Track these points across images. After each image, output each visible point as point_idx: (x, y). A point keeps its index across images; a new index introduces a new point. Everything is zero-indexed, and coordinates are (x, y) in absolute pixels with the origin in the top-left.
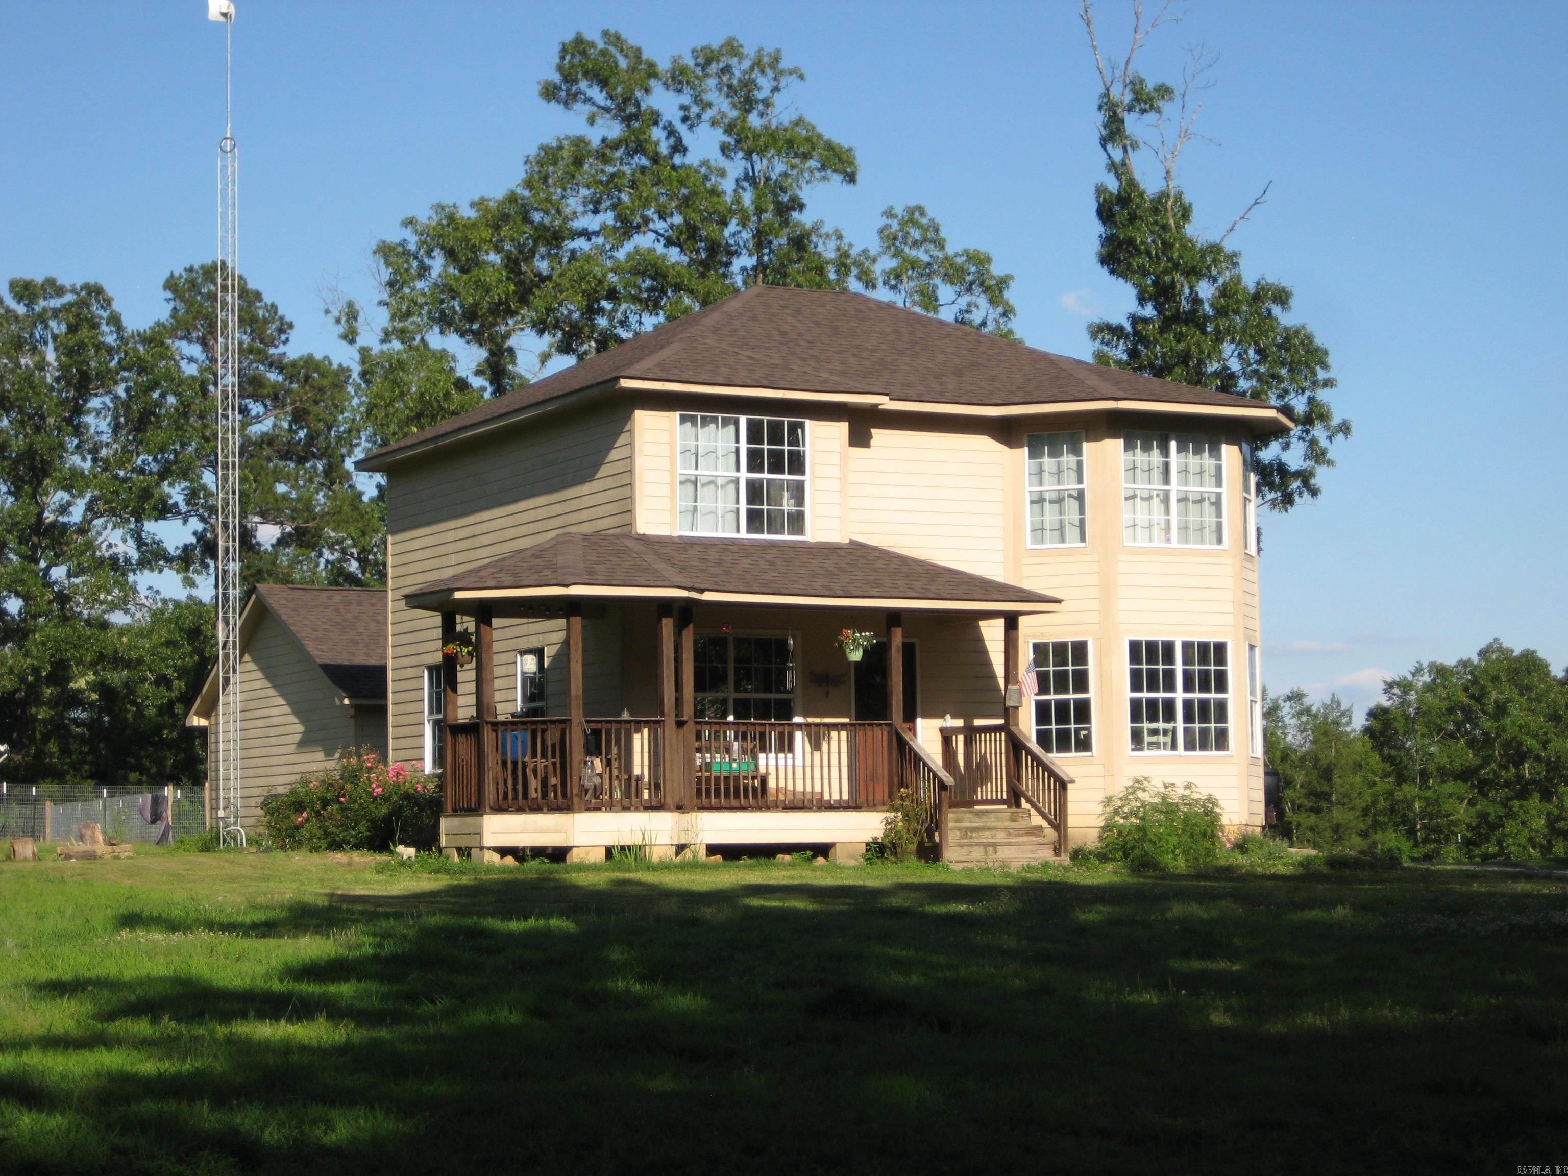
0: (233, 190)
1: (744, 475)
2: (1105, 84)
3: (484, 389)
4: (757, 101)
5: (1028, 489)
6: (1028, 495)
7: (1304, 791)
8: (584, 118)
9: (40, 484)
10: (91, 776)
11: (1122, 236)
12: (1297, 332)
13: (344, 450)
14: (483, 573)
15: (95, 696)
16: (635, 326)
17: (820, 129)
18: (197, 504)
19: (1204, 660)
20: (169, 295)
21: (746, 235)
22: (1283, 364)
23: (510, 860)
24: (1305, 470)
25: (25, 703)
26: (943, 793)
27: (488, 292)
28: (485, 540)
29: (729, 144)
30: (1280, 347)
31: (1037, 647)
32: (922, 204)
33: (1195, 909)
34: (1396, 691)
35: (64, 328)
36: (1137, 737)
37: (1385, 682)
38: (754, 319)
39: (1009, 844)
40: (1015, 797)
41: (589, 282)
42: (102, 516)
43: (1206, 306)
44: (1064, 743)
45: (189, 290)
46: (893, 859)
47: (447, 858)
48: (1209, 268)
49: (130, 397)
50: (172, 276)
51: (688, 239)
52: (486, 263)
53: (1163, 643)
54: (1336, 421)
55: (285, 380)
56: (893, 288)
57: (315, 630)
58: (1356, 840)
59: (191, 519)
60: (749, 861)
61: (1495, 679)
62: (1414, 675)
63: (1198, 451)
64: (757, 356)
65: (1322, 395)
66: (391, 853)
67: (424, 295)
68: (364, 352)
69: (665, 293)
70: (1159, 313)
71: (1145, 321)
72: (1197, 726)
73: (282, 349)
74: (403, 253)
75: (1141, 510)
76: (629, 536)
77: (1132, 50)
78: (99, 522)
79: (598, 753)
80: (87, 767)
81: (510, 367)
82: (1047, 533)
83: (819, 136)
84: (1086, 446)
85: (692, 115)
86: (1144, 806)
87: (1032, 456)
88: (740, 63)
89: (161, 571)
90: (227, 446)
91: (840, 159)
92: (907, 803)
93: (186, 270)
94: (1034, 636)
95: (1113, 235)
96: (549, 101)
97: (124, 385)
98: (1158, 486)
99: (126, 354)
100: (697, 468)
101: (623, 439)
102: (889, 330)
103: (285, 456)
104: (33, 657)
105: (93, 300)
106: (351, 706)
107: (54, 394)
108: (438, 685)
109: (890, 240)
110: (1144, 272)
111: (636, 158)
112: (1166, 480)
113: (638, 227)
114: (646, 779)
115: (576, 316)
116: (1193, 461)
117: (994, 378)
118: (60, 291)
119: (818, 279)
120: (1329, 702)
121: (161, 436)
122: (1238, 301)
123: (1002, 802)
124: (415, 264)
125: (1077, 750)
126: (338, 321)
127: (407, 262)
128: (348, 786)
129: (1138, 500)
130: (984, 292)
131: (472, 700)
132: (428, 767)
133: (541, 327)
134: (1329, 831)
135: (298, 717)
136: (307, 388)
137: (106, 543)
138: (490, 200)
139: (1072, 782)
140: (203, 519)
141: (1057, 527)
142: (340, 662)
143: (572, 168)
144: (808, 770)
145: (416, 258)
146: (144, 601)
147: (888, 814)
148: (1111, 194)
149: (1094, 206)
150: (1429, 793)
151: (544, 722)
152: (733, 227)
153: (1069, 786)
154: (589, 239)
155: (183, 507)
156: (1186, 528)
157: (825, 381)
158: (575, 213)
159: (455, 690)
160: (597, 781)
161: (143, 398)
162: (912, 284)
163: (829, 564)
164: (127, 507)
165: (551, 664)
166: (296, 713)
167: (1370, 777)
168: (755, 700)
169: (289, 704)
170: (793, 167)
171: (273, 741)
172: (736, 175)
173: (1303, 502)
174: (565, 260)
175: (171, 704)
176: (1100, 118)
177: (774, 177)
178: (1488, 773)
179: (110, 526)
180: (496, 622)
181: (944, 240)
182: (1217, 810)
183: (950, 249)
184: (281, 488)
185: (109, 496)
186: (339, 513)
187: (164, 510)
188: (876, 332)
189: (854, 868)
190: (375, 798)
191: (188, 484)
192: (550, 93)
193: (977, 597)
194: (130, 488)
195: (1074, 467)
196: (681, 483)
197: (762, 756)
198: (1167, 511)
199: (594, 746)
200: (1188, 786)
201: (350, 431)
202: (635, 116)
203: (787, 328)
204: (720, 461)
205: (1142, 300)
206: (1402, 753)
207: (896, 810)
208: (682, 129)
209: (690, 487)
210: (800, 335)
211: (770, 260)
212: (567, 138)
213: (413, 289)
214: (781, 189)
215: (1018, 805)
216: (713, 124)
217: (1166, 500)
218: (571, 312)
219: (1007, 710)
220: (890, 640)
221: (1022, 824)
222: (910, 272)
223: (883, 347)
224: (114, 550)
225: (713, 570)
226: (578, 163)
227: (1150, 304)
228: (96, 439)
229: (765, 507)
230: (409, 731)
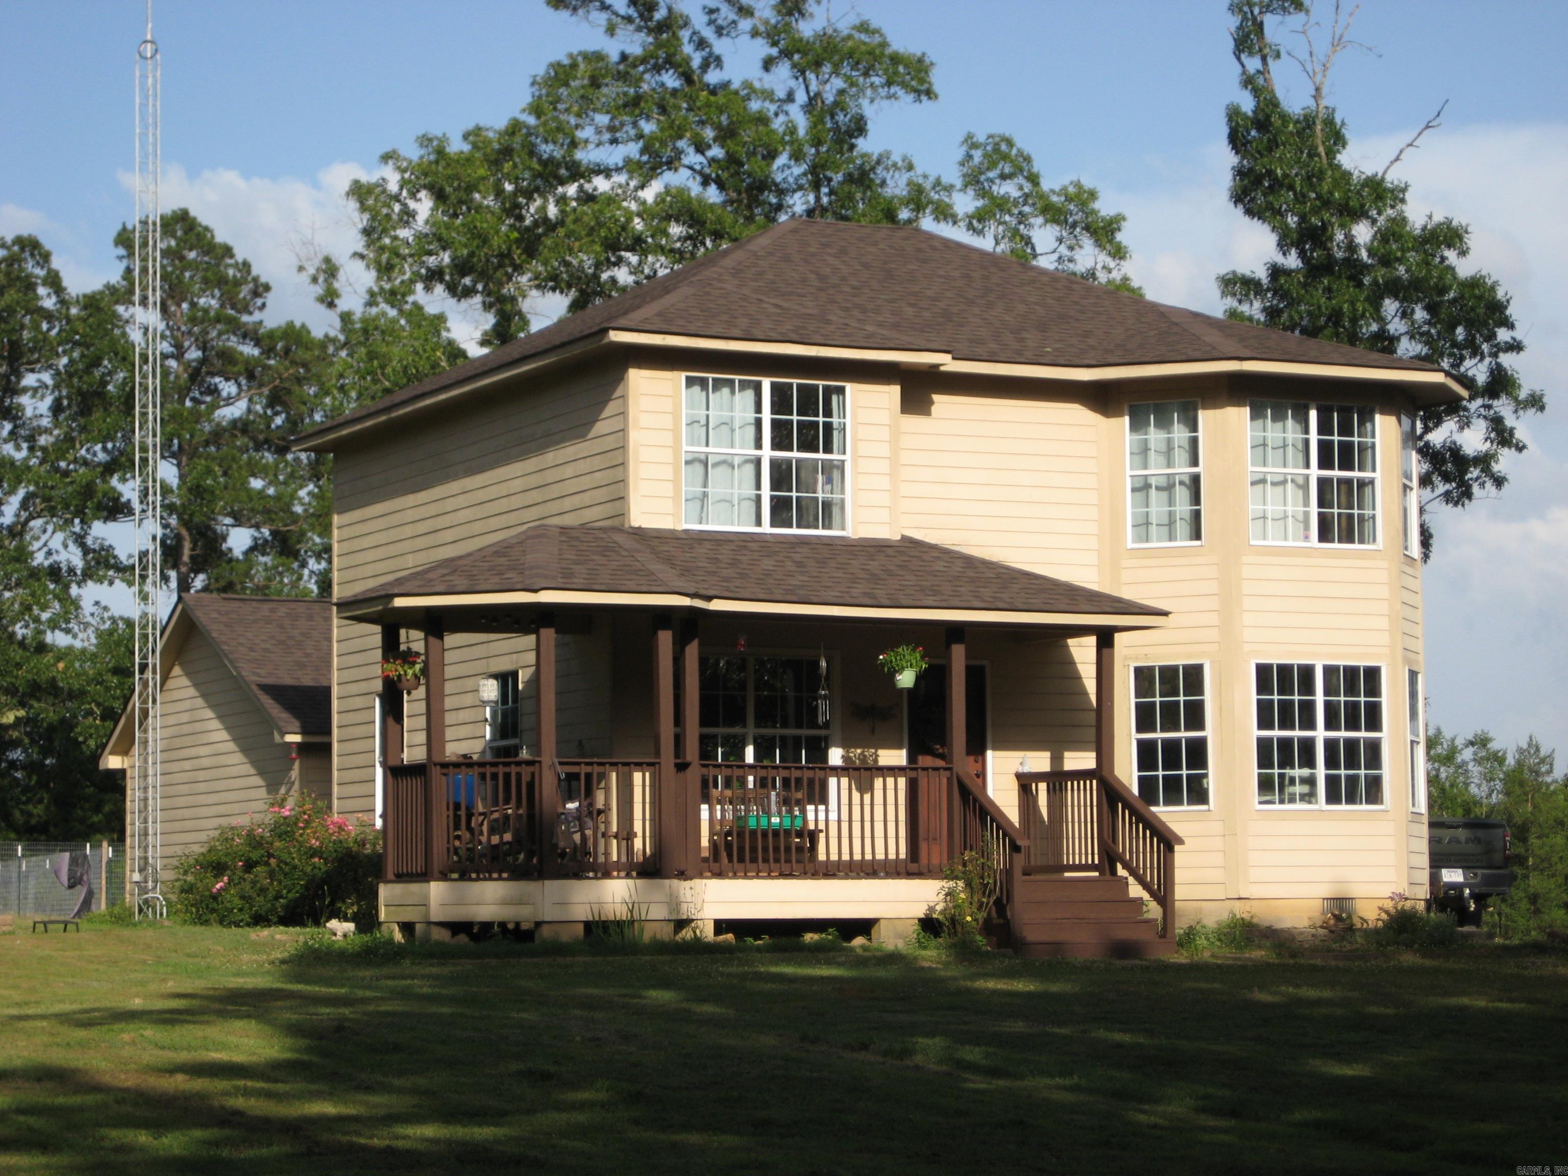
0: (154, 106)
1: (767, 453)
5: (1129, 472)
6: (1129, 480)
8: (602, 29)
11: (1259, 168)
12: (1476, 283)
14: (431, 575)
19: (1351, 689)
20: (122, 251)
21: (799, 170)
22: (1458, 323)
23: (463, 938)
24: (1486, 455)
26: (1015, 855)
27: (485, 241)
28: (449, 535)
29: (772, 56)
31: (1139, 671)
36: (1265, 785)
38: (787, 259)
40: (1109, 861)
41: (609, 229)
42: (39, 516)
43: (1364, 254)
44: (1173, 794)
46: (952, 939)
47: (387, 935)
48: (1366, 207)
49: (70, 374)
50: (124, 228)
51: (728, 177)
53: (1300, 667)
54: (1523, 394)
55: (262, 354)
57: (252, 649)
60: (770, 942)
63: (1345, 426)
64: (785, 305)
65: (1507, 360)
66: (322, 928)
67: (408, 245)
68: (346, 318)
70: (1305, 264)
71: (1287, 273)
72: (1343, 772)
73: (257, 316)
74: (382, 195)
75: (1272, 498)
76: (619, 530)
78: (36, 523)
82: (1153, 529)
83: (887, 46)
84: (1201, 413)
85: (727, 23)
87: (1134, 427)
89: (111, 583)
90: (146, 421)
92: (971, 869)
94: (1137, 659)
95: (1248, 166)
96: (557, 9)
97: (66, 358)
98: (1294, 469)
99: (68, 321)
100: (707, 445)
101: (611, 408)
102: (956, 274)
103: (262, 446)
105: (28, 256)
109: (973, 174)
112: (1305, 462)
113: (669, 161)
117: (1087, 334)
120: (1525, 746)
122: (1403, 246)
123: (1093, 868)
124: (397, 208)
125: (1190, 802)
126: (315, 280)
127: (388, 207)
128: (279, 844)
129: (1268, 486)
130: (1090, 235)
132: (377, 820)
133: (552, 285)
134: (1525, 901)
136: (286, 364)
137: (44, 550)
138: (487, 130)
139: (1182, 841)
140: (162, 521)
141: (1166, 521)
143: (589, 90)
144: (845, 826)
145: (399, 201)
146: (89, 619)
147: (947, 883)
148: (1246, 116)
152: (782, 159)
153: (1177, 848)
154: (610, 177)
155: (137, 506)
156: (1329, 523)
157: (870, 336)
158: (592, 143)
162: (1000, 228)
163: (874, 566)
164: (69, 506)
168: (782, 738)
170: (853, 83)
173: (1484, 493)
176: (1230, 19)
177: (832, 98)
179: (50, 528)
180: (451, 640)
181: (1038, 173)
183: (1046, 186)
185: (47, 492)
187: (114, 510)
188: (940, 276)
193: (1061, 607)
194: (73, 483)
195: (1188, 443)
196: (687, 463)
198: (1307, 501)
202: (665, 25)
203: (827, 271)
204: (736, 435)
205: (1283, 246)
207: (956, 878)
209: (699, 468)
210: (844, 279)
211: (830, 200)
212: (581, 53)
213: (395, 238)
214: (840, 109)
215: (1114, 872)
217: (1305, 486)
220: (949, 660)
223: (948, 294)
224: (55, 557)
225: (725, 573)
226: (595, 83)
227: (1293, 251)
228: (35, 424)
229: (794, 494)
230: (356, 775)
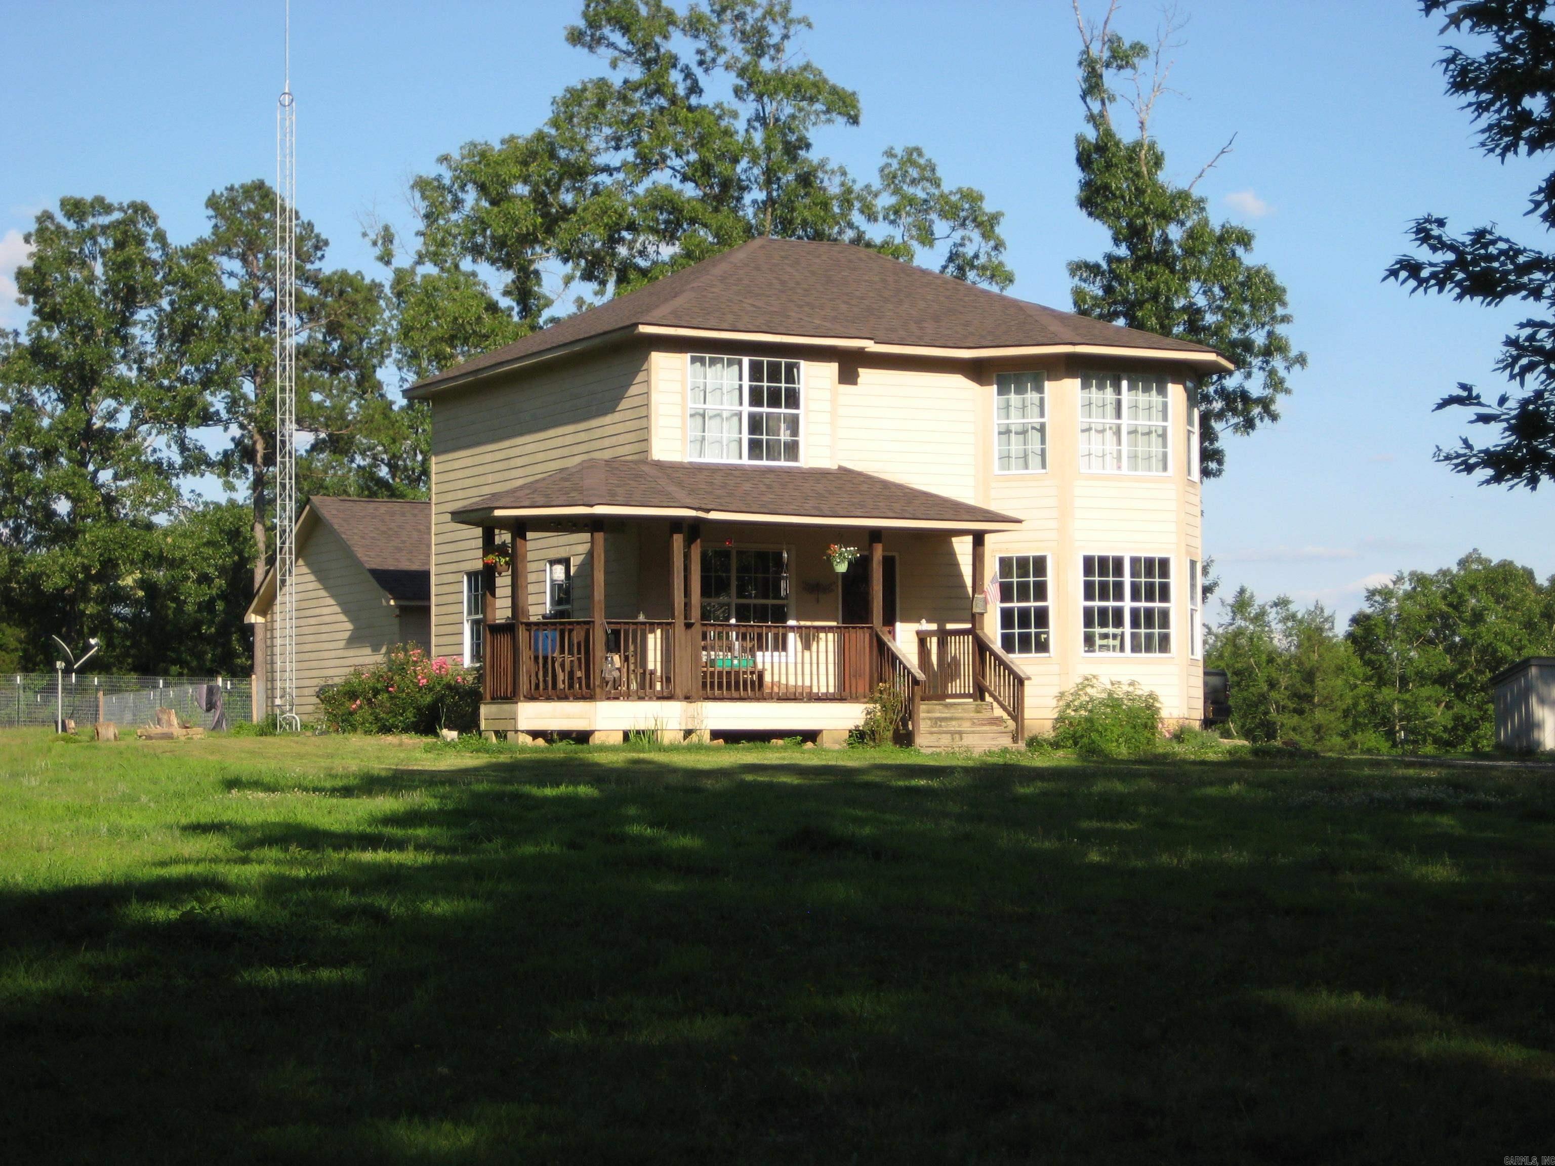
0: (291, 140)
1: (747, 409)
2: (1085, 42)
3: (511, 309)
4: (769, 46)
5: (996, 421)
6: (996, 427)
7: (1288, 693)
8: (607, 62)
9: (89, 392)
10: (135, 669)
11: (1099, 183)
12: (1258, 272)
13: (375, 361)
14: (518, 494)
15: (141, 593)
16: (653, 256)
17: (826, 74)
18: (237, 412)
19: (1149, 573)
20: (211, 212)
21: (756, 171)
22: (1245, 300)
23: (540, 742)
24: (1266, 397)
25: (73, 600)
26: (917, 687)
27: (516, 224)
28: (519, 462)
29: (742, 86)
30: (1242, 284)
31: (1002, 560)
32: (920, 146)
33: (1119, 787)
34: (1377, 598)
35: (111, 244)
36: (1089, 640)
37: (1367, 590)
38: (758, 268)
39: (973, 732)
40: (980, 692)
41: (610, 217)
42: (147, 422)
43: (1176, 247)
44: (1025, 645)
45: (230, 208)
46: (872, 744)
47: (486, 739)
48: (1177, 213)
49: (174, 311)
50: (213, 194)
51: (703, 175)
52: (515, 196)
53: (1114, 558)
54: (1293, 353)
55: (320, 294)
56: (893, 222)
57: (363, 538)
58: (1337, 740)
59: (231, 425)
60: (747, 745)
61: (1472, 588)
62: (1395, 583)
63: (1147, 389)
64: (759, 304)
65: (1281, 329)
66: (437, 735)
67: (458, 226)
68: (399, 273)
69: (681, 226)
70: (1132, 253)
71: (1119, 260)
72: (1143, 631)
73: (317, 265)
74: (439, 187)
75: (1096, 443)
76: (645, 462)
77: (1111, 10)
78: (144, 428)
79: (618, 651)
80: (130, 660)
81: (536, 288)
82: (1013, 460)
83: (825, 81)
84: (1047, 384)
85: (708, 59)
86: (1092, 700)
87: (1000, 393)
88: (752, 12)
89: (202, 476)
91: (844, 102)
92: (885, 696)
93: (227, 189)
94: (1001, 551)
95: (1091, 180)
96: (575, 46)
97: (168, 298)
98: (1111, 420)
99: (171, 269)
100: (705, 402)
101: (640, 377)
102: (876, 279)
103: (319, 367)
104: (83, 556)
105: (139, 218)
106: (397, 606)
107: (103, 306)
108: (476, 590)
109: (891, 179)
110: (1118, 216)
111: (656, 99)
112: (1119, 415)
113: (657, 164)
114: (659, 673)
115: (598, 245)
116: (1142, 398)
117: (967, 324)
118: (108, 209)
119: (822, 214)
120: (1312, 609)
121: (204, 347)
122: (1204, 243)
123: (969, 696)
124: (449, 197)
125: (1036, 651)
126: (375, 244)
127: (443, 196)
128: (397, 678)
129: (1093, 432)
130: (977, 226)
131: (508, 602)
132: (467, 661)
133: (566, 256)
134: (1311, 731)
135: (346, 616)
136: (342, 302)
137: (151, 448)
138: (518, 137)
139: (1029, 678)
140: (242, 426)
141: (1022, 455)
142: (386, 567)
143: (595, 110)
144: (799, 666)
145: (450, 192)
146: (187, 504)
147: (868, 705)
148: (1090, 143)
149: (1073, 154)
150: (1407, 696)
151: (570, 623)
152: (744, 164)
153: (1026, 683)
154: (611, 175)
155: (224, 415)
156: (1136, 457)
158: (598, 149)
159: (493, 595)
160: (616, 674)
161: (187, 312)
162: (910, 220)
163: (819, 487)
164: (171, 415)
165: (575, 573)
166: (345, 612)
167: (1352, 680)
168: (755, 606)
169: (339, 604)
170: (801, 110)
171: (324, 637)
172: (748, 117)
173: (1263, 426)
174: (589, 193)
175: (212, 602)
176: (1080, 73)
177: (783, 118)
178: (1465, 678)
179: (154, 432)
180: (530, 535)
181: (940, 179)
182: (1157, 705)
183: (946, 187)
184: (316, 397)
185: (154, 404)
186: (372, 421)
187: (207, 418)
189: (838, 751)
190: (420, 689)
191: (229, 393)
192: (575, 37)
193: (949, 517)
194: (174, 397)
195: (1037, 402)
196: (692, 416)
197: (759, 654)
198: (1119, 442)
199: (614, 644)
200: (1132, 684)
201: (381, 342)
202: (655, 61)
203: (786, 277)
204: (725, 398)
205: (1117, 241)
206: (1382, 658)
207: (875, 702)
208: (698, 72)
209: (699, 420)
210: (798, 283)
211: (779, 196)
212: (591, 81)
213: (448, 221)
214: (789, 129)
215: (982, 699)
216: (727, 68)
217: (1118, 432)
218: (593, 242)
219: (973, 616)
220: (871, 554)
221: (986, 715)
222: (908, 208)
223: (871, 294)
224: (158, 454)
225: (718, 492)
226: (601, 104)
227: (1124, 244)
228: (141, 349)
229: (764, 437)
230: (449, 629)
